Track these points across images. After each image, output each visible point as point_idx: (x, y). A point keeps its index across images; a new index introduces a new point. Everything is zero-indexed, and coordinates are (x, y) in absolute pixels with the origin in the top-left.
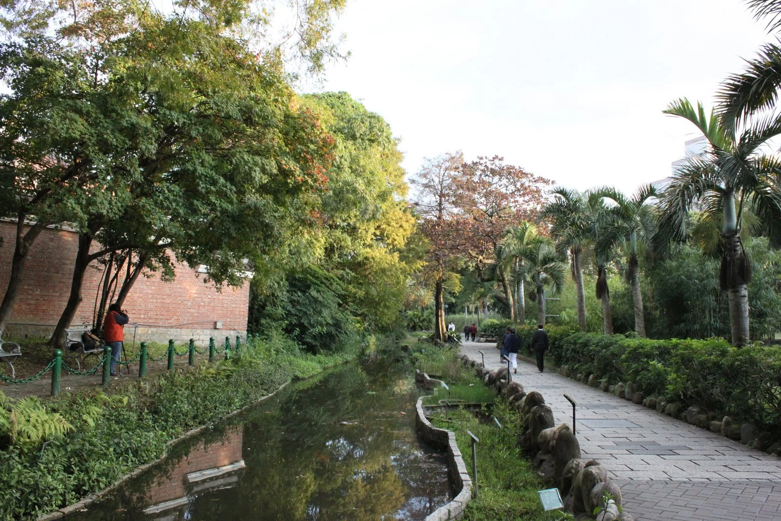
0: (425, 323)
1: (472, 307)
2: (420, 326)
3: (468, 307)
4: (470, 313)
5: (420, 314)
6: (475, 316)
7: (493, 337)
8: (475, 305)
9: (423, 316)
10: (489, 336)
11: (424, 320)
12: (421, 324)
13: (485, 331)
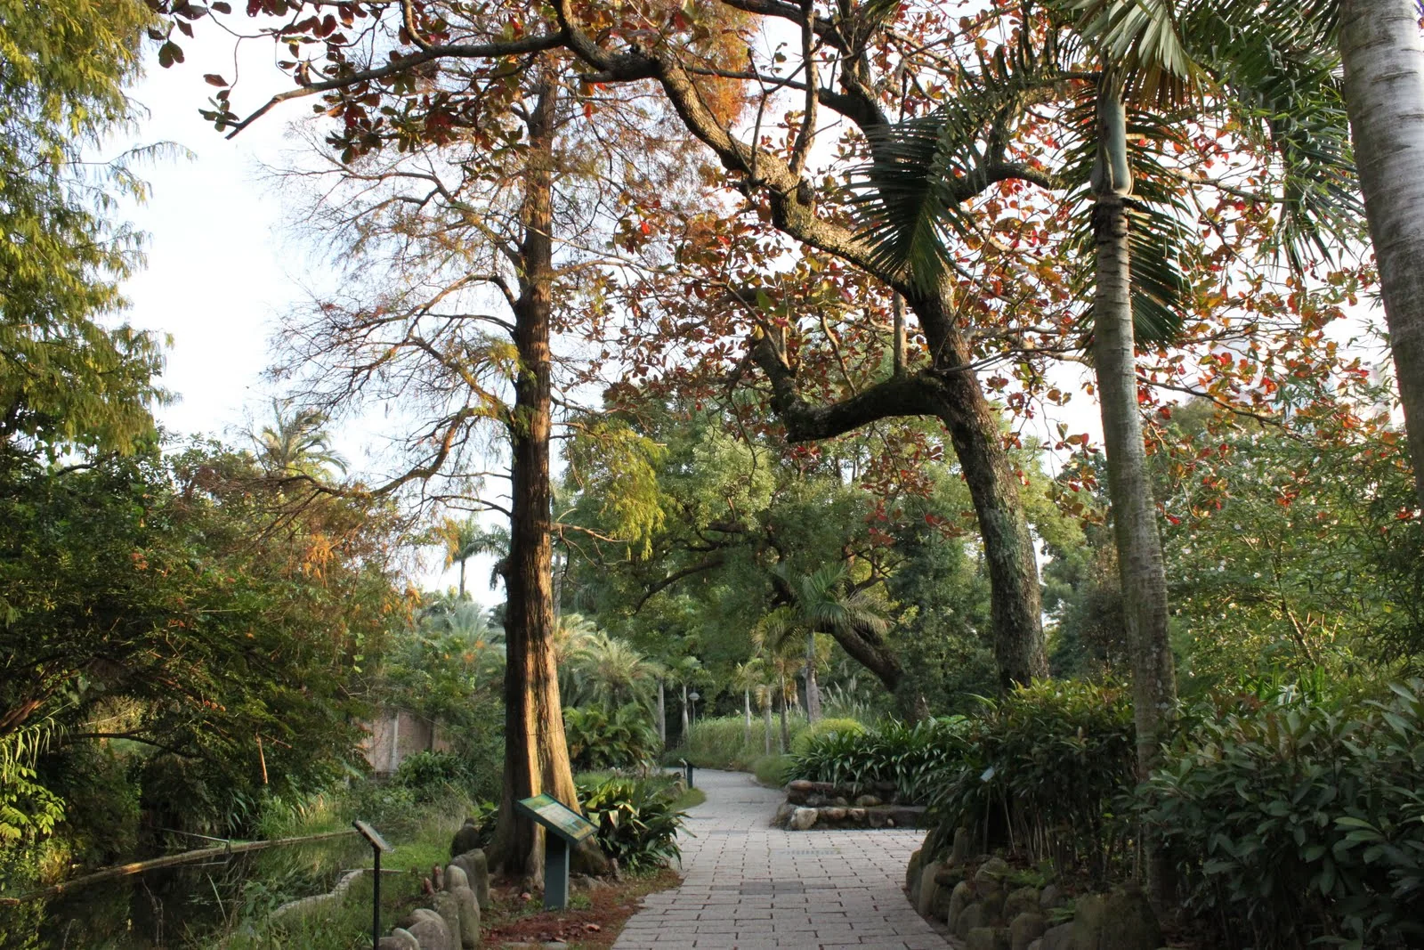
0: (620, 745)
1: (764, 693)
2: (602, 754)
3: (753, 696)
4: (758, 710)
5: (604, 717)
6: (773, 720)
7: (852, 800)
8: (773, 687)
9: (612, 720)
10: (832, 796)
11: (616, 736)
12: (606, 750)
13: (813, 771)
